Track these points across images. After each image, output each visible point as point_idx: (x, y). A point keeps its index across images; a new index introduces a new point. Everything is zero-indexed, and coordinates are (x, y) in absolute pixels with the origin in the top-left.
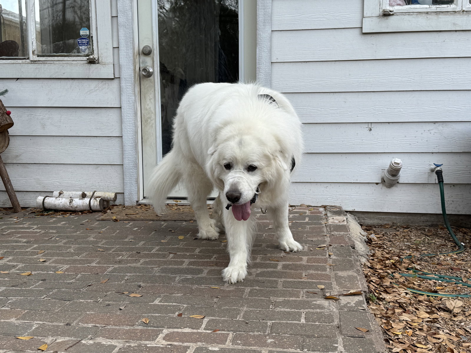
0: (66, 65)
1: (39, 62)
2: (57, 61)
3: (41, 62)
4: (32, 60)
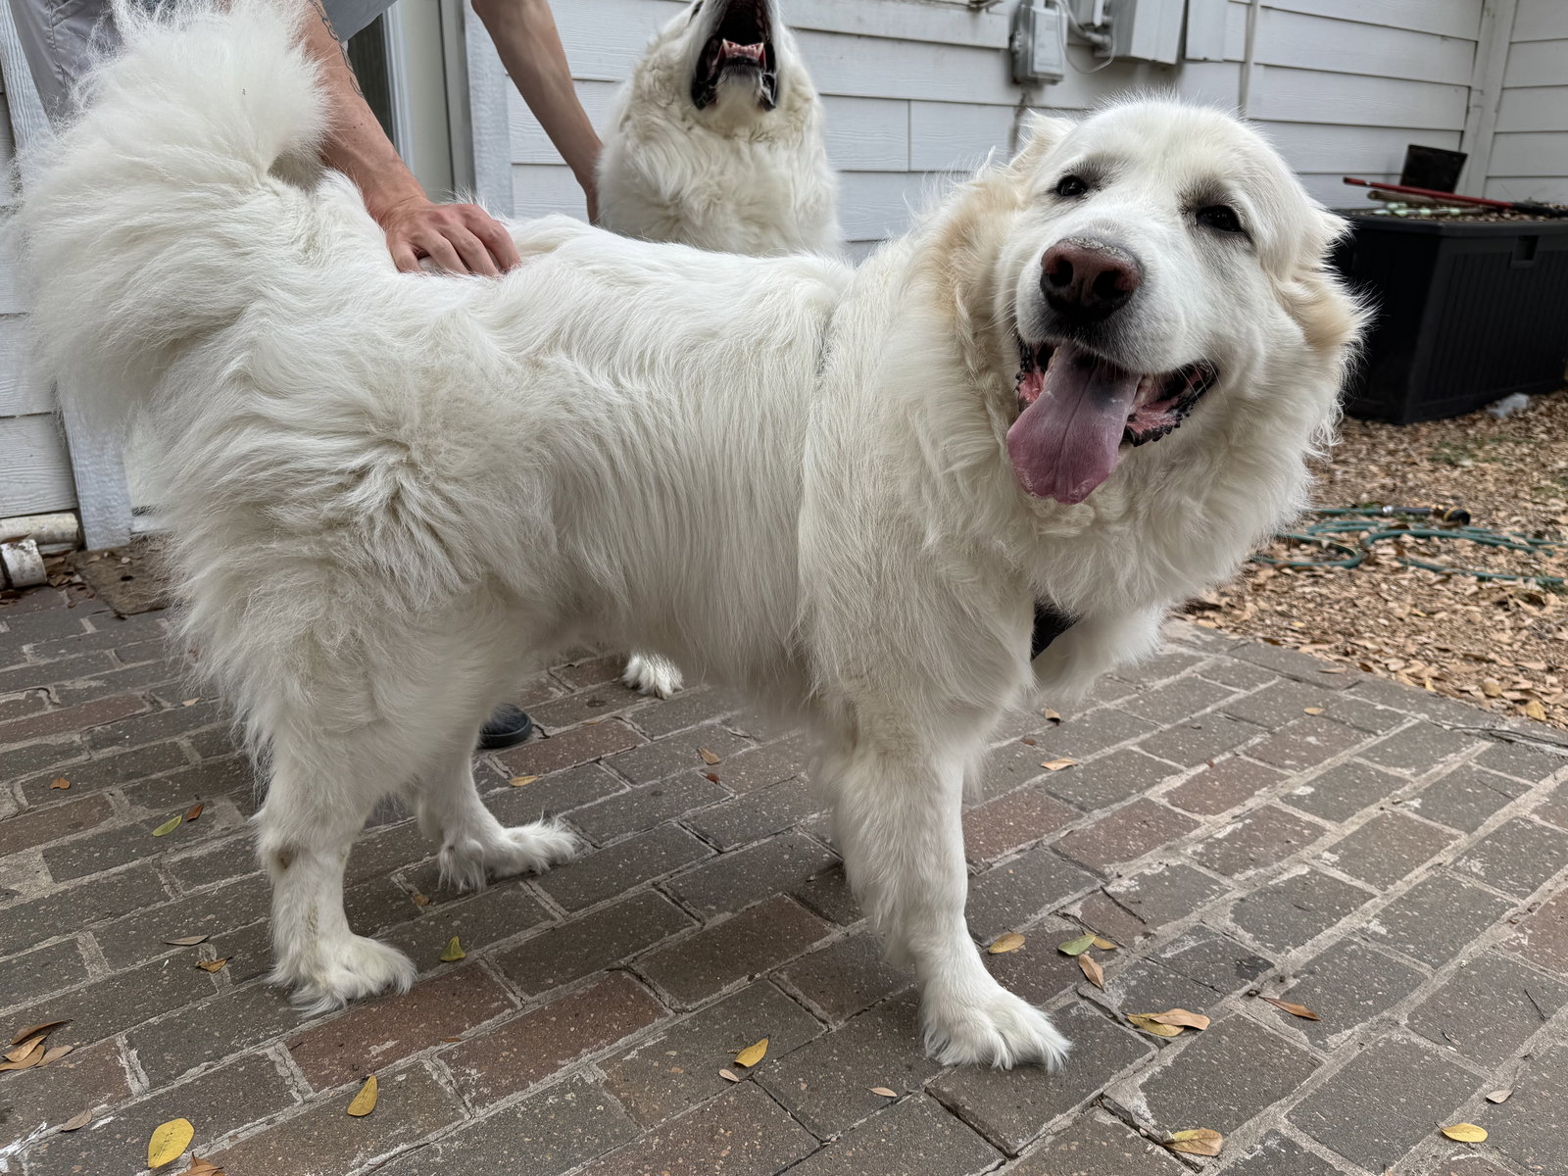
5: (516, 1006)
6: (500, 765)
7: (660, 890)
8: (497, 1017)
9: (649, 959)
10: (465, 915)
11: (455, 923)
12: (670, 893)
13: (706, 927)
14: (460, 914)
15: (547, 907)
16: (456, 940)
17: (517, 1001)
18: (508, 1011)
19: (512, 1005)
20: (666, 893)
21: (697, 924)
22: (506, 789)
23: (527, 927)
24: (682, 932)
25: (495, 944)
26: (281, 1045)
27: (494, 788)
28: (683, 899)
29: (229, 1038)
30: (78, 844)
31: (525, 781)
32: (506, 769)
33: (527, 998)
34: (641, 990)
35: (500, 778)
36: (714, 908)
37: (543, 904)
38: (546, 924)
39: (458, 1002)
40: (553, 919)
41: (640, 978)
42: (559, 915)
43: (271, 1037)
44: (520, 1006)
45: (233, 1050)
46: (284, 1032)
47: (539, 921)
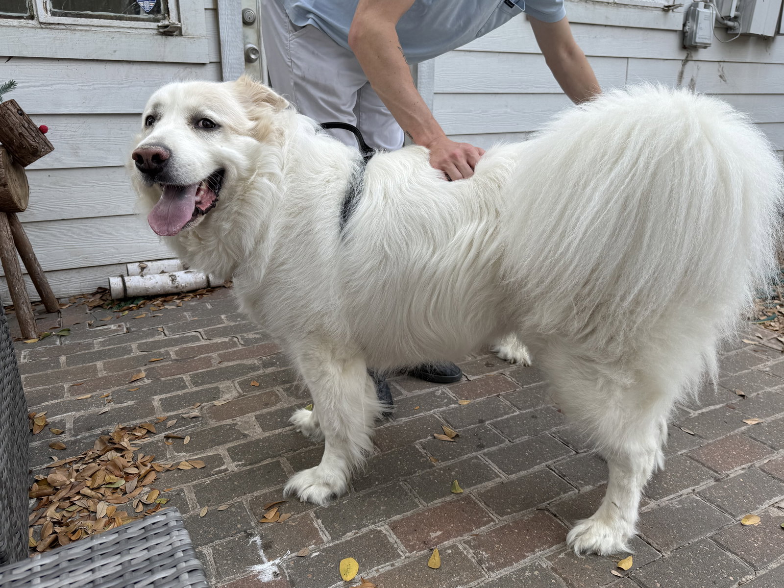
0: (118, 35)
1: (57, 27)
2: (98, 26)
3: (63, 27)
4: (41, 20)
5: (495, 522)
6: (451, 393)
7: (551, 469)
8: (487, 526)
9: (556, 505)
10: (457, 469)
11: (453, 473)
12: (557, 471)
13: (581, 492)
14: (454, 469)
15: (496, 471)
16: (456, 482)
17: (495, 519)
18: (492, 523)
19: (493, 520)
20: (554, 471)
21: (577, 491)
22: (457, 405)
23: (489, 480)
24: (569, 493)
25: (475, 487)
26: (386, 526)
27: (451, 404)
28: (565, 476)
29: (362, 520)
30: (269, 413)
31: (465, 403)
32: (454, 395)
33: (501, 518)
34: (557, 522)
35: (453, 400)
36: (583, 482)
37: (494, 469)
38: (498, 480)
39: (466, 515)
40: (501, 478)
41: (555, 516)
42: (504, 477)
43: (381, 521)
44: (497, 522)
45: (365, 526)
46: (386, 519)
47: (494, 478)
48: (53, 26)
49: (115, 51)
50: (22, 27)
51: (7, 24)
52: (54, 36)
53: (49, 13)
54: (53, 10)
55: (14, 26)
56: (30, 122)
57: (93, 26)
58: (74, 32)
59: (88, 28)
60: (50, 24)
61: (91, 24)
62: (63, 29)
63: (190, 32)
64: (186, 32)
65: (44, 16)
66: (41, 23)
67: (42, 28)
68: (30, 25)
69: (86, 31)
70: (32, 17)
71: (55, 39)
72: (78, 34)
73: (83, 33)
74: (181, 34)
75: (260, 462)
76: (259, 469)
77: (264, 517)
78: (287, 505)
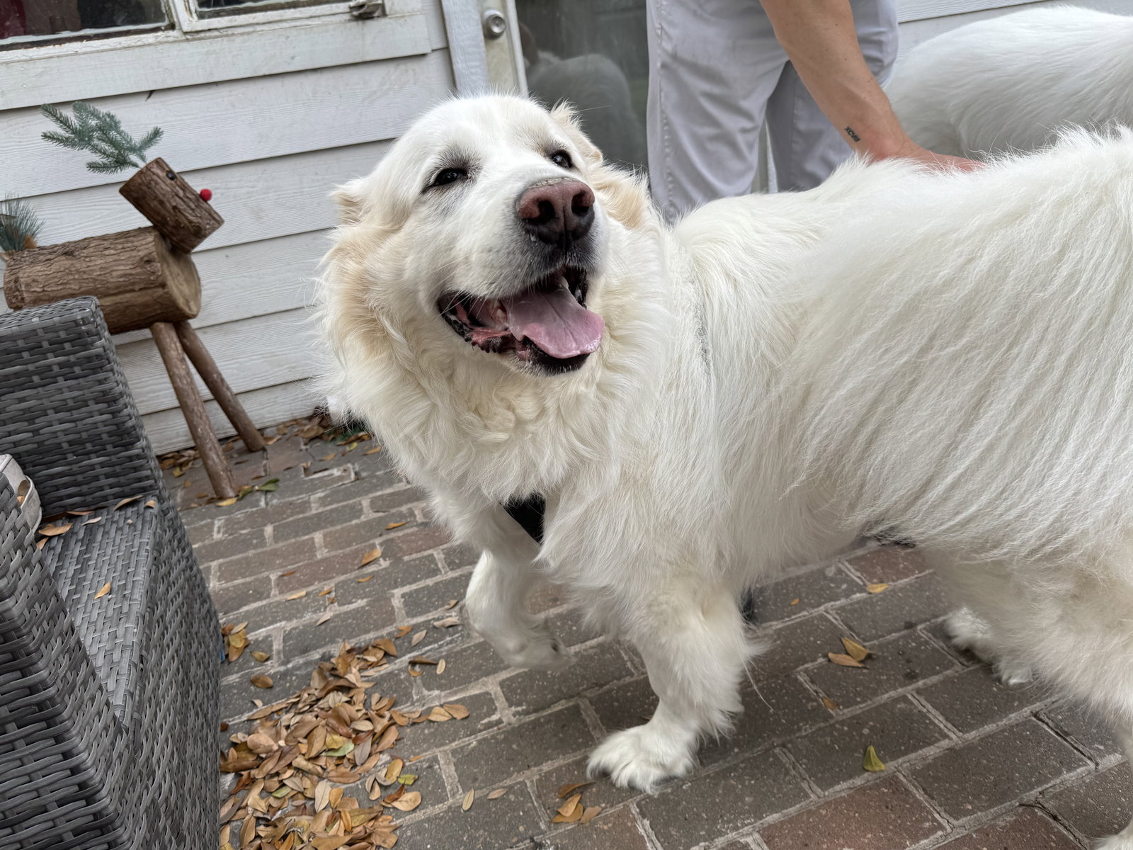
0: (294, 32)
1: (208, 34)
2: (264, 23)
3: (216, 33)
4: (185, 29)
5: (946, 829)
6: (853, 570)
7: (1041, 720)
8: (932, 838)
9: (1055, 797)
10: (871, 723)
11: (866, 731)
12: (1050, 723)
13: (1100, 767)
14: (867, 723)
15: (942, 726)
16: (872, 749)
17: (945, 824)
18: (940, 833)
19: (941, 827)
20: (1047, 724)
21: (1092, 765)
22: (864, 595)
23: (929, 745)
24: (1079, 770)
25: (906, 758)
26: (757, 836)
27: (855, 594)
28: (1067, 734)
29: (715, 822)
31: (879, 589)
32: (859, 574)
33: (956, 823)
34: (1059, 832)
35: (857, 584)
36: (1102, 748)
37: (936, 721)
38: (945, 743)
39: (893, 816)
40: (951, 739)
41: (1055, 818)
42: (955, 738)
43: (747, 825)
44: (949, 830)
45: (721, 834)
46: (756, 822)
47: (938, 740)
48: (202, 35)
49: (293, 58)
50: (161, 43)
51: (139, 43)
52: (206, 50)
53: (194, 15)
54: (199, 9)
55: (150, 45)
56: (185, 187)
57: (258, 24)
58: (234, 37)
59: (250, 29)
60: (198, 32)
61: (255, 21)
62: (217, 37)
63: (398, 9)
64: (391, 9)
65: (187, 20)
66: (186, 33)
67: (187, 40)
68: (171, 39)
69: (249, 33)
70: (172, 26)
71: (207, 53)
72: (239, 40)
73: (246, 37)
74: (384, 14)
75: (549, 707)
76: (549, 719)
77: (559, 813)
78: (594, 790)
